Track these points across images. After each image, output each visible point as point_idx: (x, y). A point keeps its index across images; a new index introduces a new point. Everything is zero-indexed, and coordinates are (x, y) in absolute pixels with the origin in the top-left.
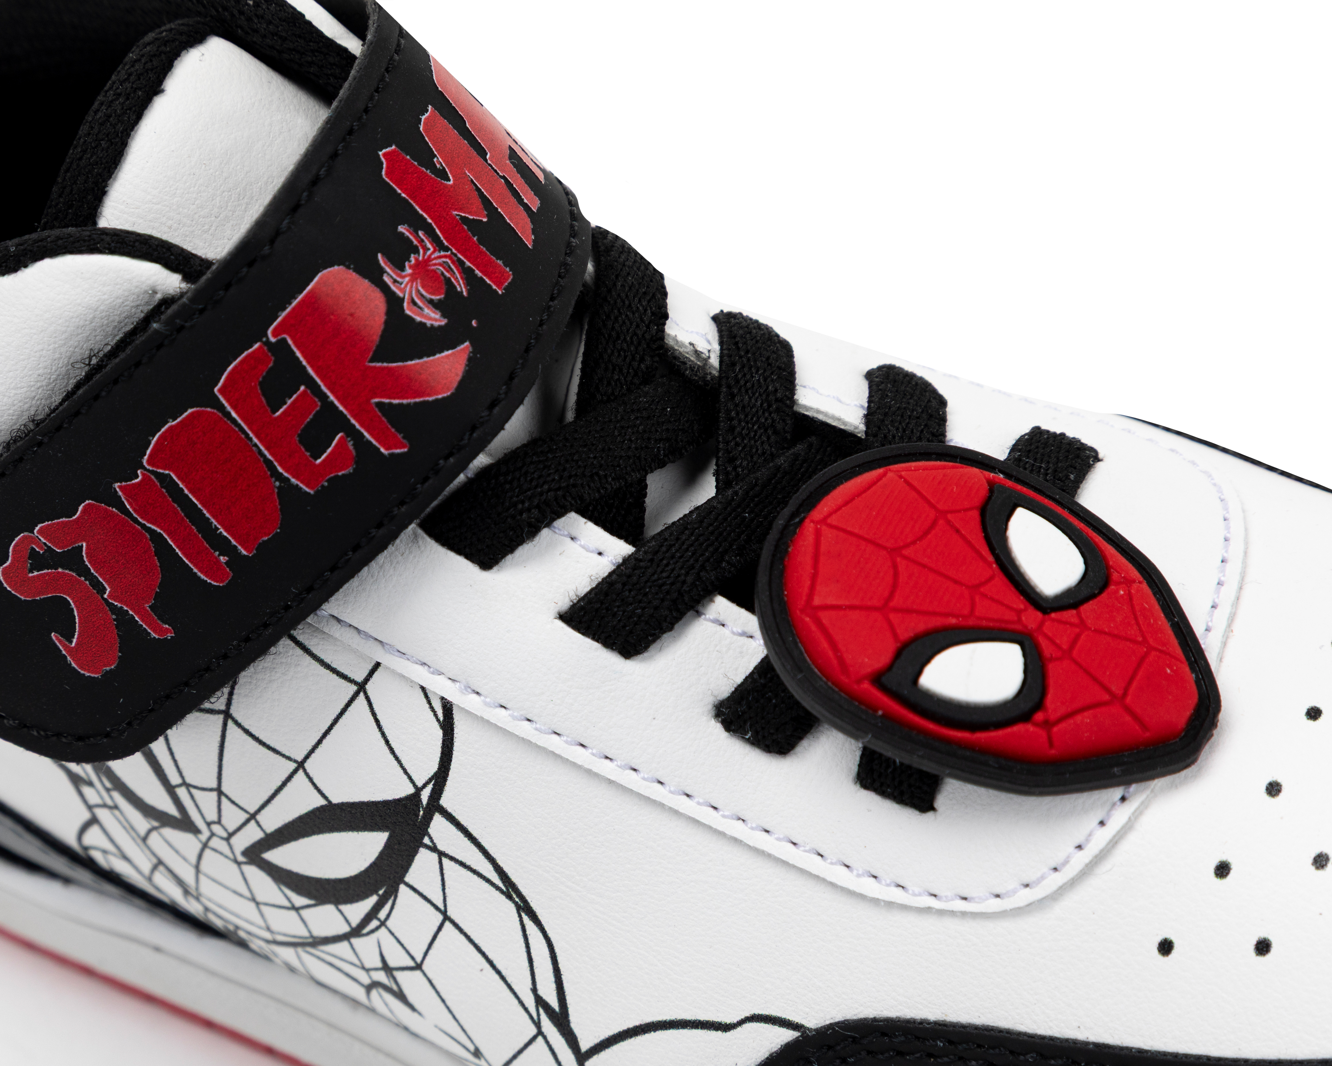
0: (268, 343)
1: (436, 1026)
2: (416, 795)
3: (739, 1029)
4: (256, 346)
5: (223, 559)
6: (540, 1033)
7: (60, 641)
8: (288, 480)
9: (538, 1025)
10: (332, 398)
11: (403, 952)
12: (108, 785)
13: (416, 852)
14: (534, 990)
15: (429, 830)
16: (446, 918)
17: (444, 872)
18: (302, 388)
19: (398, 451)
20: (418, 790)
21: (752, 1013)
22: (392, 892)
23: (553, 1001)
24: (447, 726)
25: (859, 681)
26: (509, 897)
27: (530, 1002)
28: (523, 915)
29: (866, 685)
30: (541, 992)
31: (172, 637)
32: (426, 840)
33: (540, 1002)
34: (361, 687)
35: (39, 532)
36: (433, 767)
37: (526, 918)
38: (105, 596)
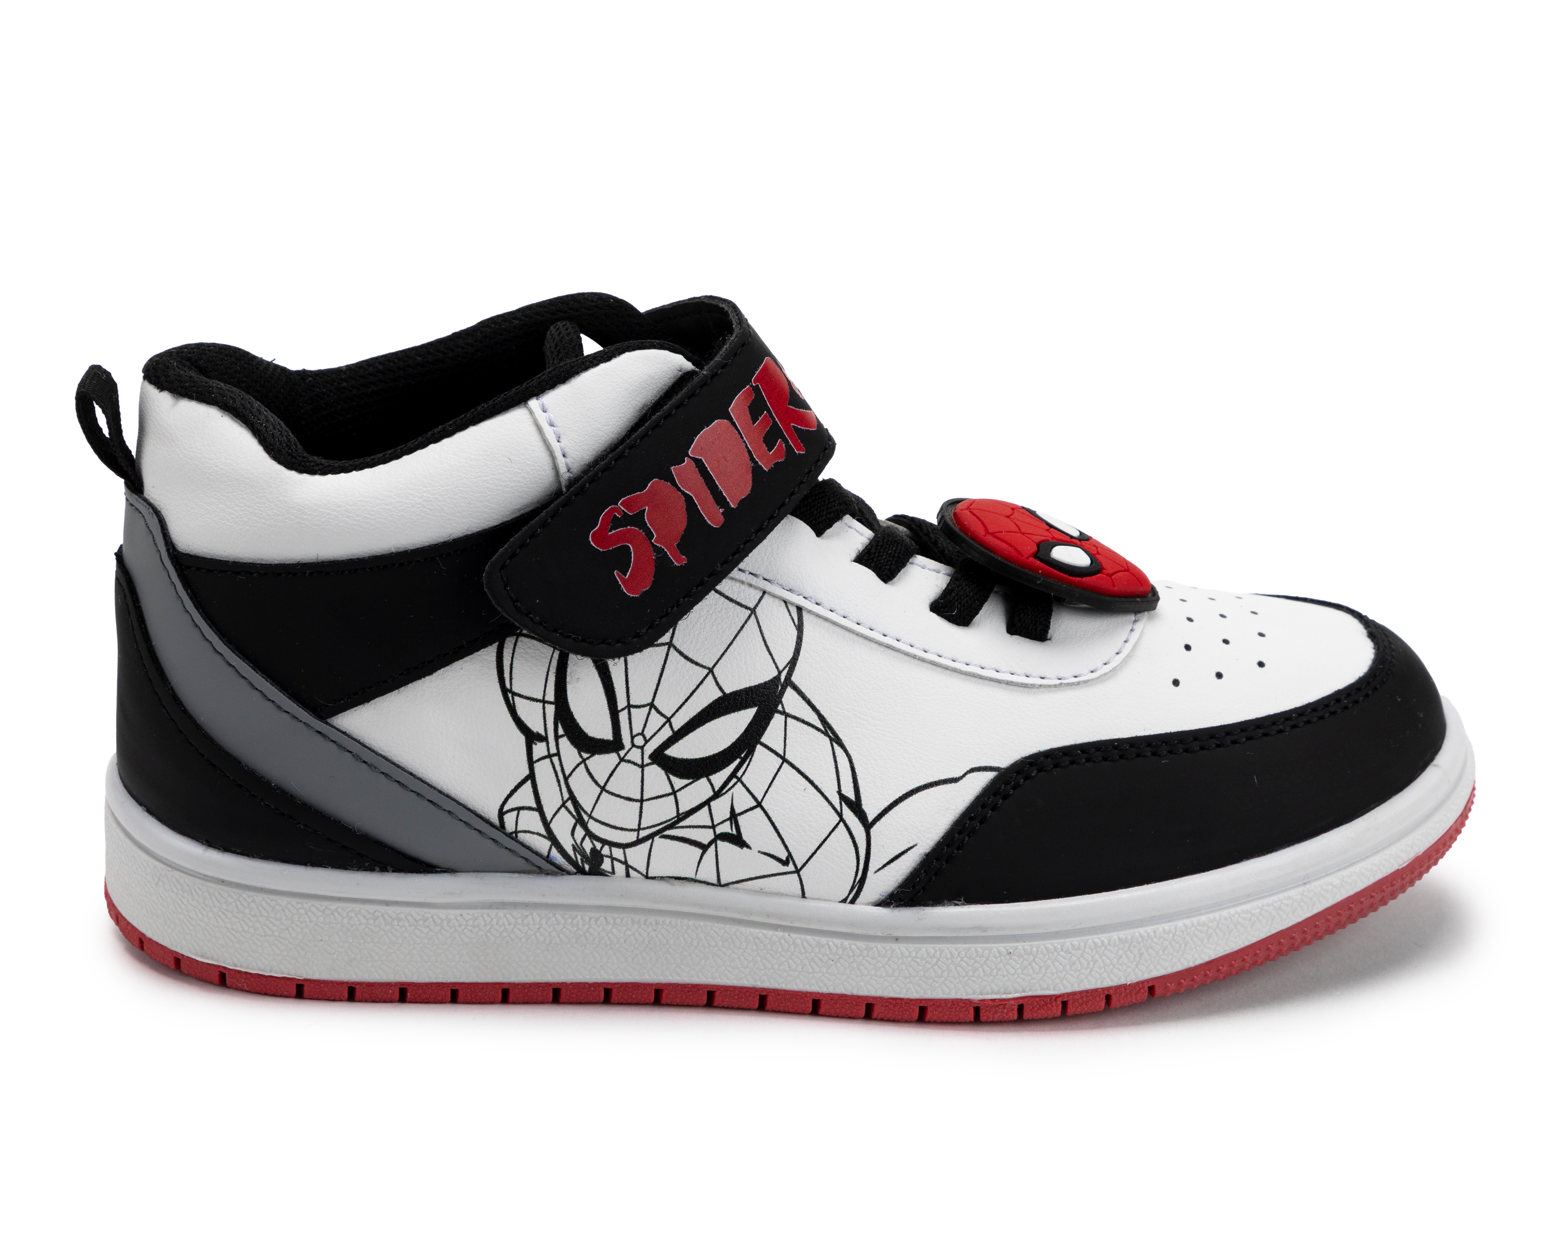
0: (752, 386)
1: (759, 852)
2: (777, 678)
3: (964, 779)
4: (748, 387)
5: (721, 511)
6: (842, 820)
7: (619, 576)
8: (757, 462)
9: (840, 815)
10: (777, 419)
11: (750, 796)
12: (561, 731)
13: (770, 718)
14: (839, 792)
15: (783, 700)
16: (784, 760)
17: (787, 727)
18: (765, 412)
19: (801, 452)
20: (780, 673)
21: (970, 768)
22: (751, 752)
23: (852, 796)
24: (800, 628)
25: (1028, 558)
26: (826, 734)
27: (836, 800)
28: (834, 744)
29: (1031, 559)
30: (843, 792)
31: (685, 564)
32: (780, 708)
33: (843, 798)
34: (753, 611)
35: (621, 504)
36: (790, 655)
37: (835, 745)
38: (653, 541)
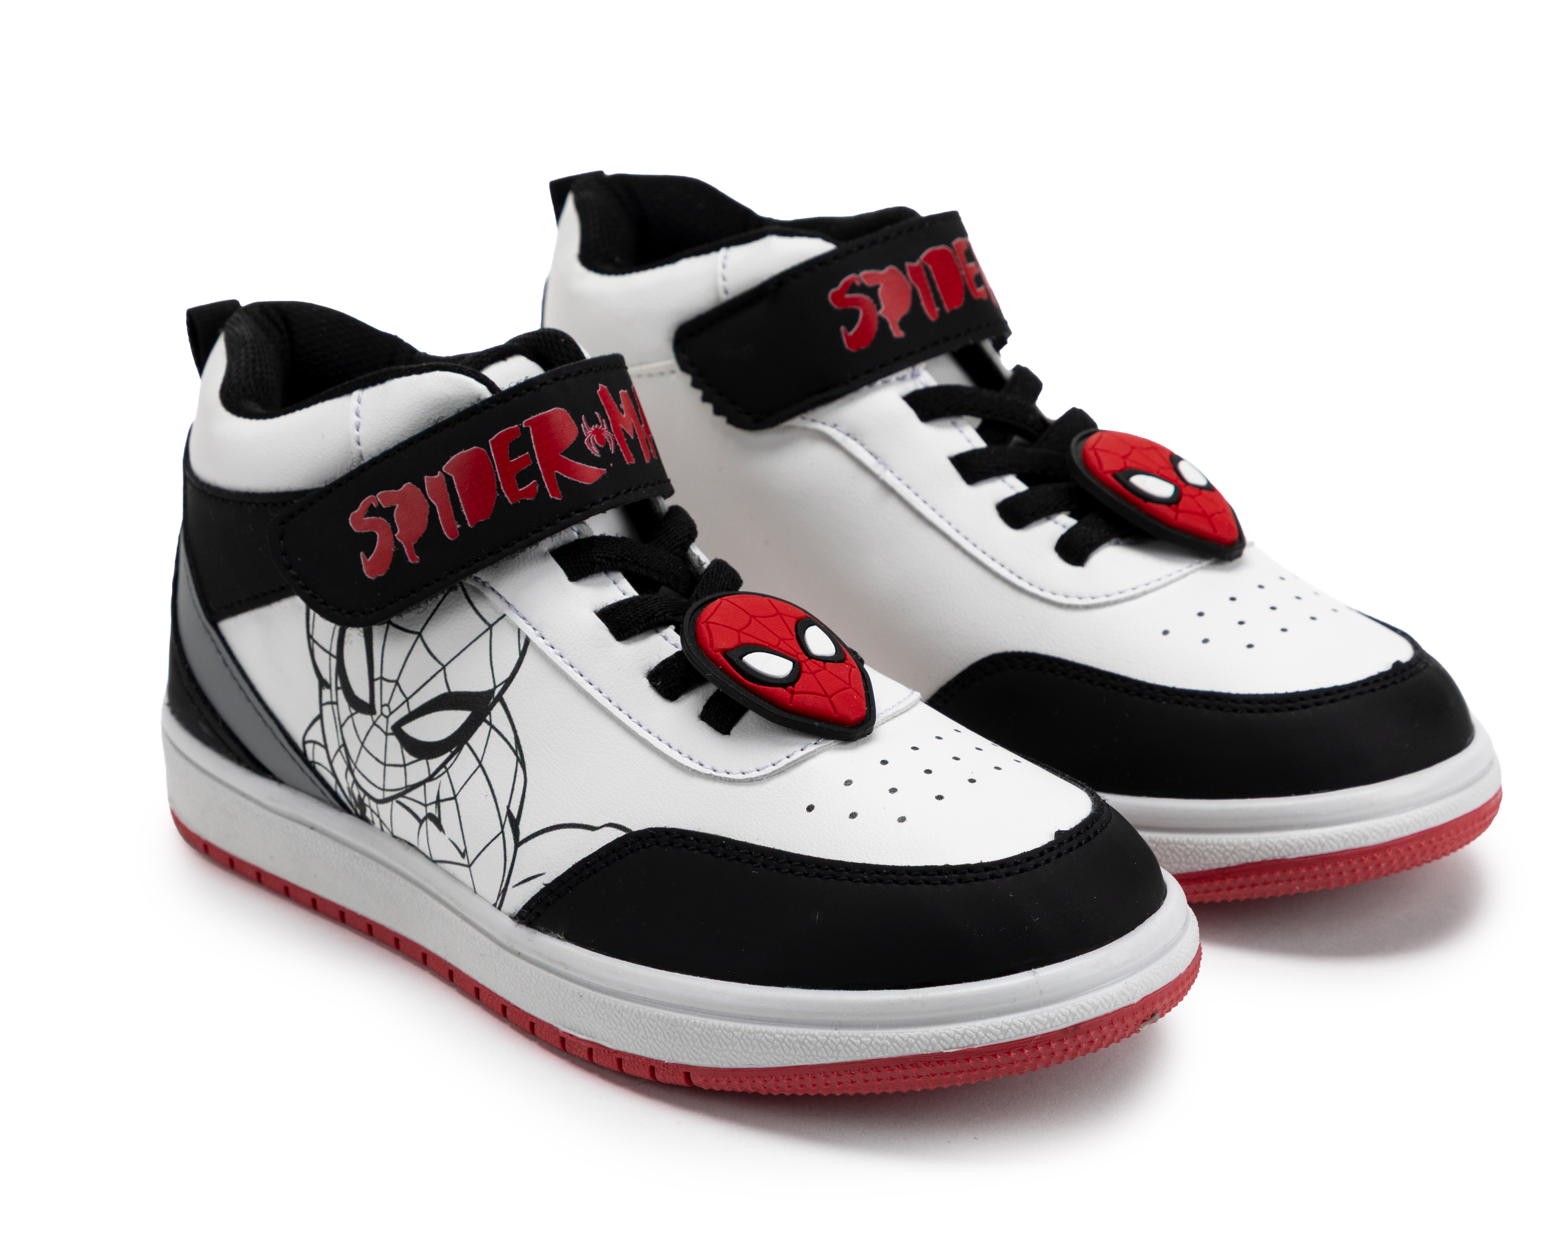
0: (521, 427)
1: (449, 839)
2: (492, 692)
3: (600, 830)
4: (516, 426)
5: (458, 526)
6: (502, 832)
7: (363, 557)
8: (503, 494)
9: (503, 827)
10: (538, 462)
11: (451, 788)
12: (339, 685)
13: (479, 725)
14: (508, 807)
15: (492, 712)
16: (481, 765)
17: (490, 737)
18: (527, 453)
19: (557, 498)
20: (495, 687)
21: (609, 822)
22: (459, 750)
23: (515, 814)
24: (523, 654)
25: (716, 651)
26: (516, 754)
27: (503, 813)
28: (519, 764)
29: (719, 653)
30: (511, 808)
31: (418, 563)
32: (488, 718)
33: (509, 813)
34: (490, 627)
35: (379, 496)
36: (507, 675)
37: (519, 765)
38: (396, 535)
